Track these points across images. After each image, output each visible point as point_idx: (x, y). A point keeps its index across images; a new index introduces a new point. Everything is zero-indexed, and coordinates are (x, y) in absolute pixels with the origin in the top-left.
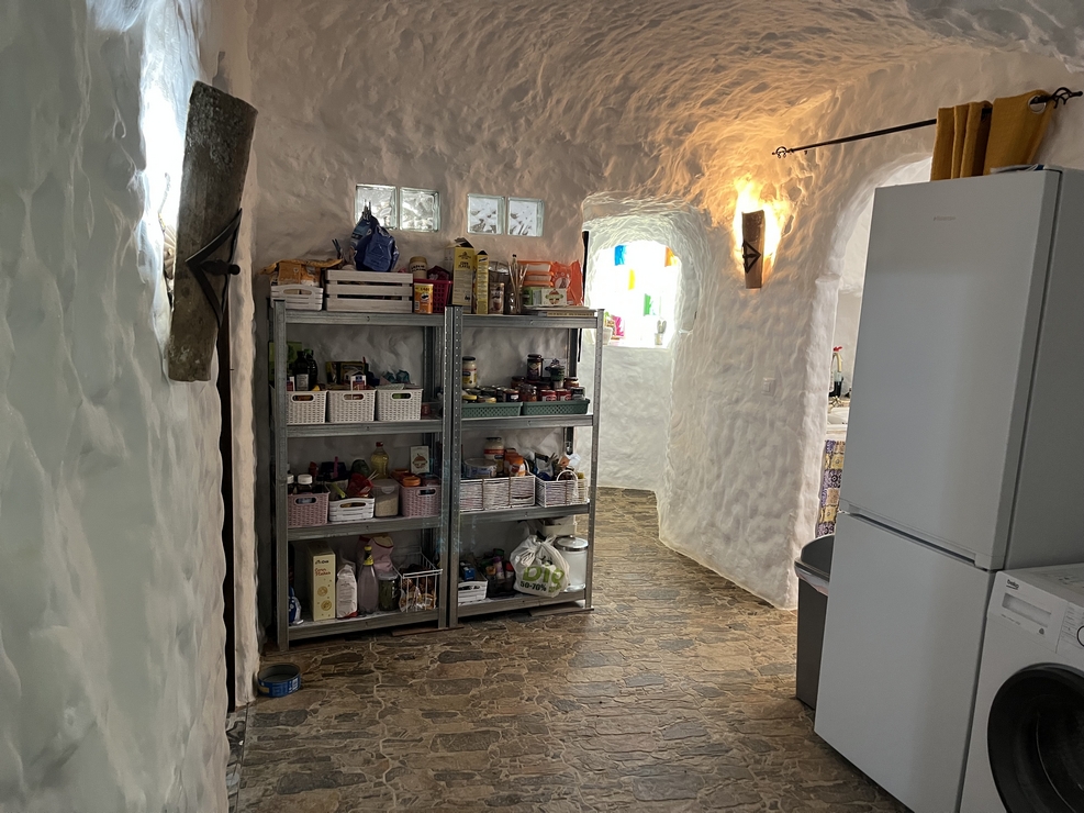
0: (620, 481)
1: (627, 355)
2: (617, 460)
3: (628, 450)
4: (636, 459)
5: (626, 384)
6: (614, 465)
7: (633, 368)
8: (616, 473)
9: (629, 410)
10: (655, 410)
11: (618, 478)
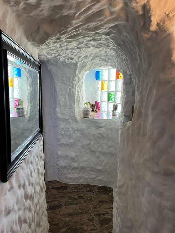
0: (97, 182)
1: (98, 123)
2: (95, 172)
3: (100, 168)
4: (104, 172)
5: (98, 137)
6: (94, 174)
7: (101, 129)
8: (95, 178)
9: (100, 149)
10: (112, 149)
11: (96, 180)
